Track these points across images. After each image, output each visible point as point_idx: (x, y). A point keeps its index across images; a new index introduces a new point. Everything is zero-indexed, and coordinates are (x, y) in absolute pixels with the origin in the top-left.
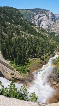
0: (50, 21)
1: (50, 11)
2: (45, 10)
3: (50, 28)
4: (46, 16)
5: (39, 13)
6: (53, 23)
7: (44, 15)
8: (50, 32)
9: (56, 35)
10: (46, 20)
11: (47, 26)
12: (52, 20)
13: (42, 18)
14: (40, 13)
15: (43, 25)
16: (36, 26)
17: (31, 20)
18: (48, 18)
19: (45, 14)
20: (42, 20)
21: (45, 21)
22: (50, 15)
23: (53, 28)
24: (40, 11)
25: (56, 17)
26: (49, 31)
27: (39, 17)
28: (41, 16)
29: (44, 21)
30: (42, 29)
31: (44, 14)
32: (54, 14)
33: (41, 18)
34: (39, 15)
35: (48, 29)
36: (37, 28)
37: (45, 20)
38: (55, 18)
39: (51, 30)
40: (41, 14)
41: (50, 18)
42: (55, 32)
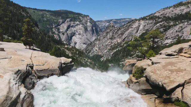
0: (89, 35)
1: (88, 16)
2: (79, 14)
3: (90, 48)
4: (81, 25)
5: (68, 20)
6: (94, 38)
7: (77, 24)
8: (91, 56)
9: (102, 59)
10: (82, 33)
11: (84, 44)
12: (93, 32)
13: (75, 29)
14: (71, 21)
15: (76, 43)
16: (66, 46)
17: (53, 33)
18: (86, 29)
19: (80, 21)
20: (73, 34)
21: (80, 36)
22: (89, 24)
23: (96, 48)
24: (70, 16)
25: (100, 26)
27: (69, 27)
28: (72, 26)
29: (78, 36)
30: (77, 50)
31: (78, 22)
32: (95, 22)
33: (73, 29)
34: (69, 23)
35: (86, 49)
36: (67, 49)
37: (79, 34)
38: (99, 30)
39: (92, 51)
40: (72, 23)
41: (89, 29)
42: (100, 53)
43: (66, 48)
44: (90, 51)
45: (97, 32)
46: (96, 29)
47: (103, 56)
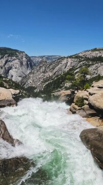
0: (24, 68)
1: (24, 52)
2: (16, 51)
3: (25, 80)
4: (17, 60)
5: (6, 55)
6: (28, 72)
7: (14, 59)
8: (26, 87)
9: (35, 91)
10: (18, 67)
11: (20, 77)
12: (28, 66)
13: (12, 63)
14: (8, 56)
15: (12, 76)
16: (4, 79)
18: (22, 64)
19: (17, 57)
20: (10, 68)
21: (16, 70)
22: (24, 59)
23: (30, 81)
24: (8, 52)
25: (34, 61)
26: (24, 85)
27: (6, 62)
28: (10, 61)
29: (14, 70)
30: (13, 82)
31: (15, 58)
32: (30, 57)
33: (10, 64)
34: (7, 58)
35: (22, 82)
36: (5, 81)
37: (16, 68)
38: (33, 64)
39: (27, 83)
40: (10, 58)
41: (24, 64)
42: (34, 85)
43: (3, 81)
44: (25, 83)
45: (31, 66)
46: (31, 64)
47: (36, 88)
